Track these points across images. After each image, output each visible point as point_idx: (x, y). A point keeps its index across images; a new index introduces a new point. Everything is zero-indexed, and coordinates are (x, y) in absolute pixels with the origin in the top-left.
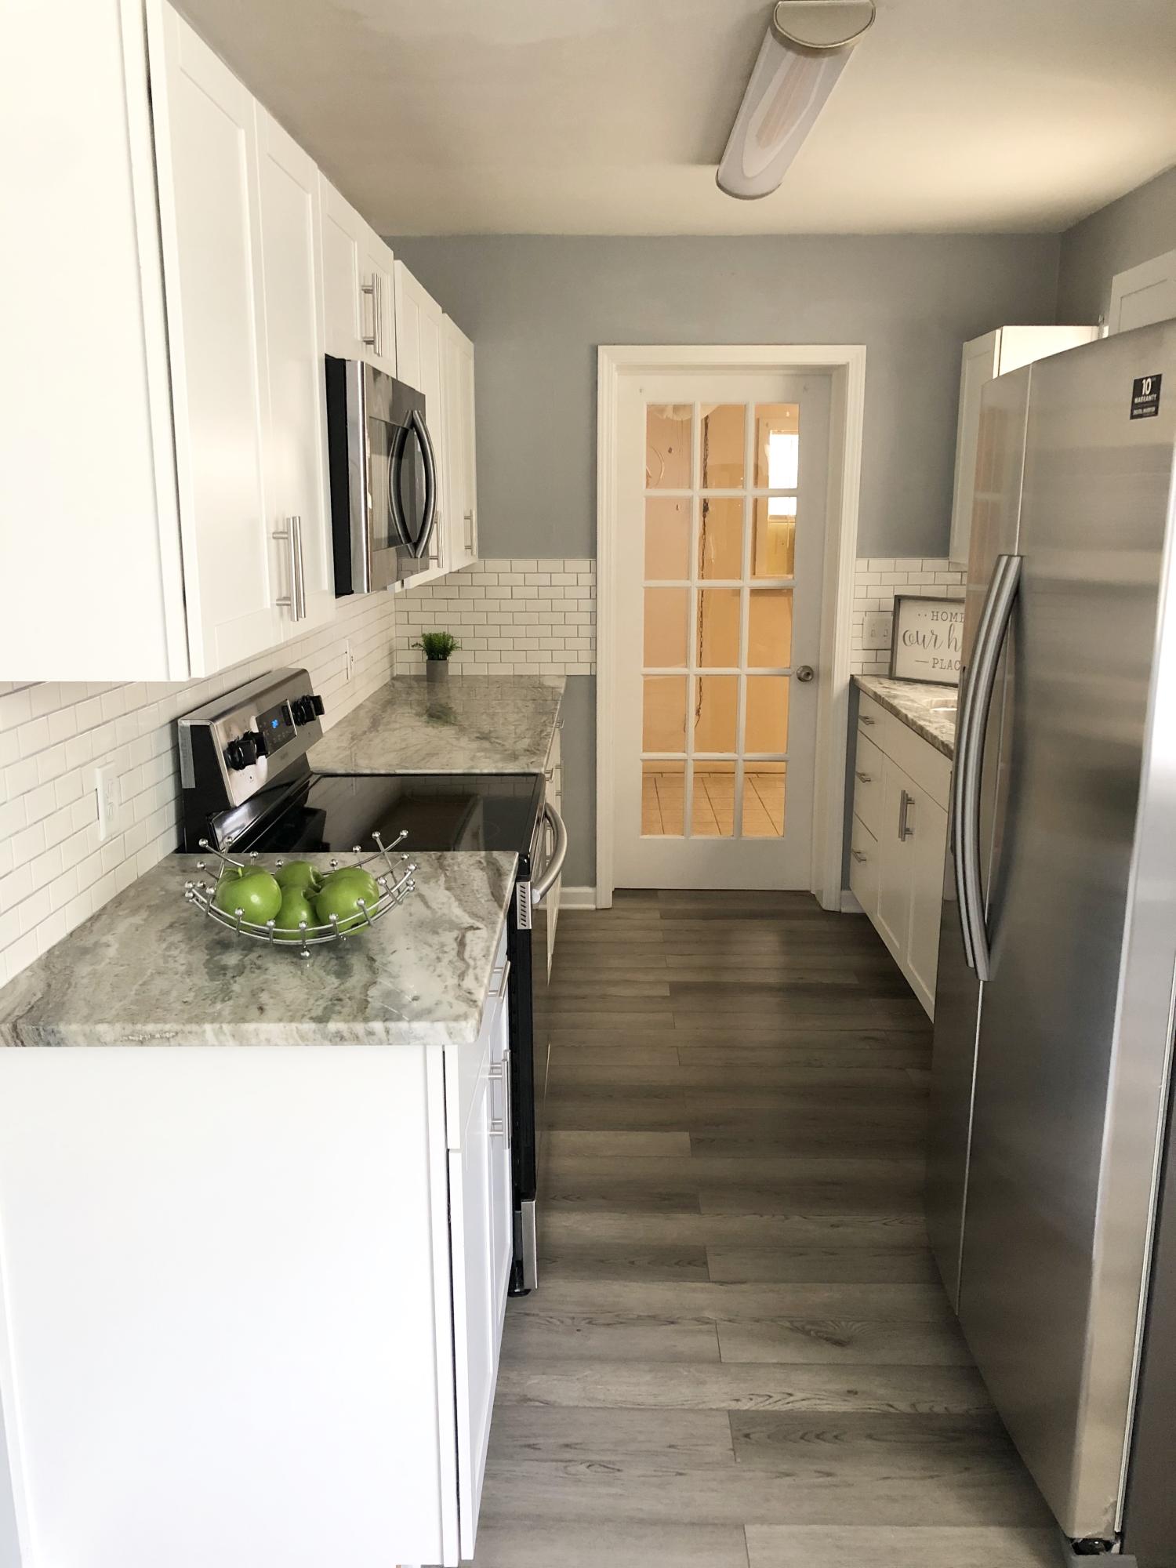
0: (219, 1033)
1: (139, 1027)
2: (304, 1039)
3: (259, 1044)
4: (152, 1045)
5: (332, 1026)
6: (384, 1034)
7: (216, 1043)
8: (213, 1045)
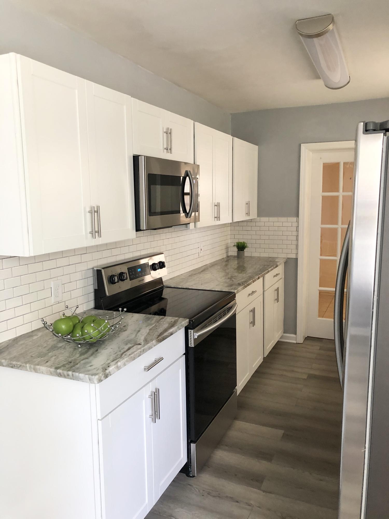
0: (30, 368)
1: (12, 362)
2: (51, 374)
3: (40, 373)
4: (14, 368)
5: (59, 371)
6: (72, 376)
7: (30, 370)
8: (29, 371)
